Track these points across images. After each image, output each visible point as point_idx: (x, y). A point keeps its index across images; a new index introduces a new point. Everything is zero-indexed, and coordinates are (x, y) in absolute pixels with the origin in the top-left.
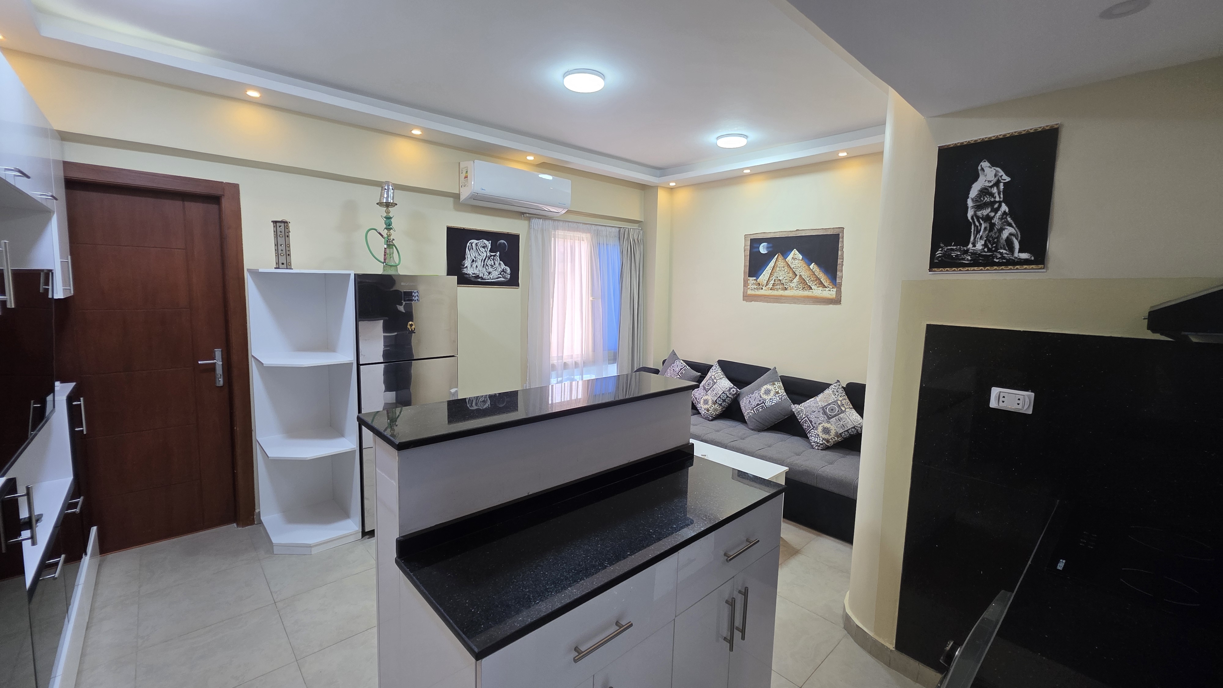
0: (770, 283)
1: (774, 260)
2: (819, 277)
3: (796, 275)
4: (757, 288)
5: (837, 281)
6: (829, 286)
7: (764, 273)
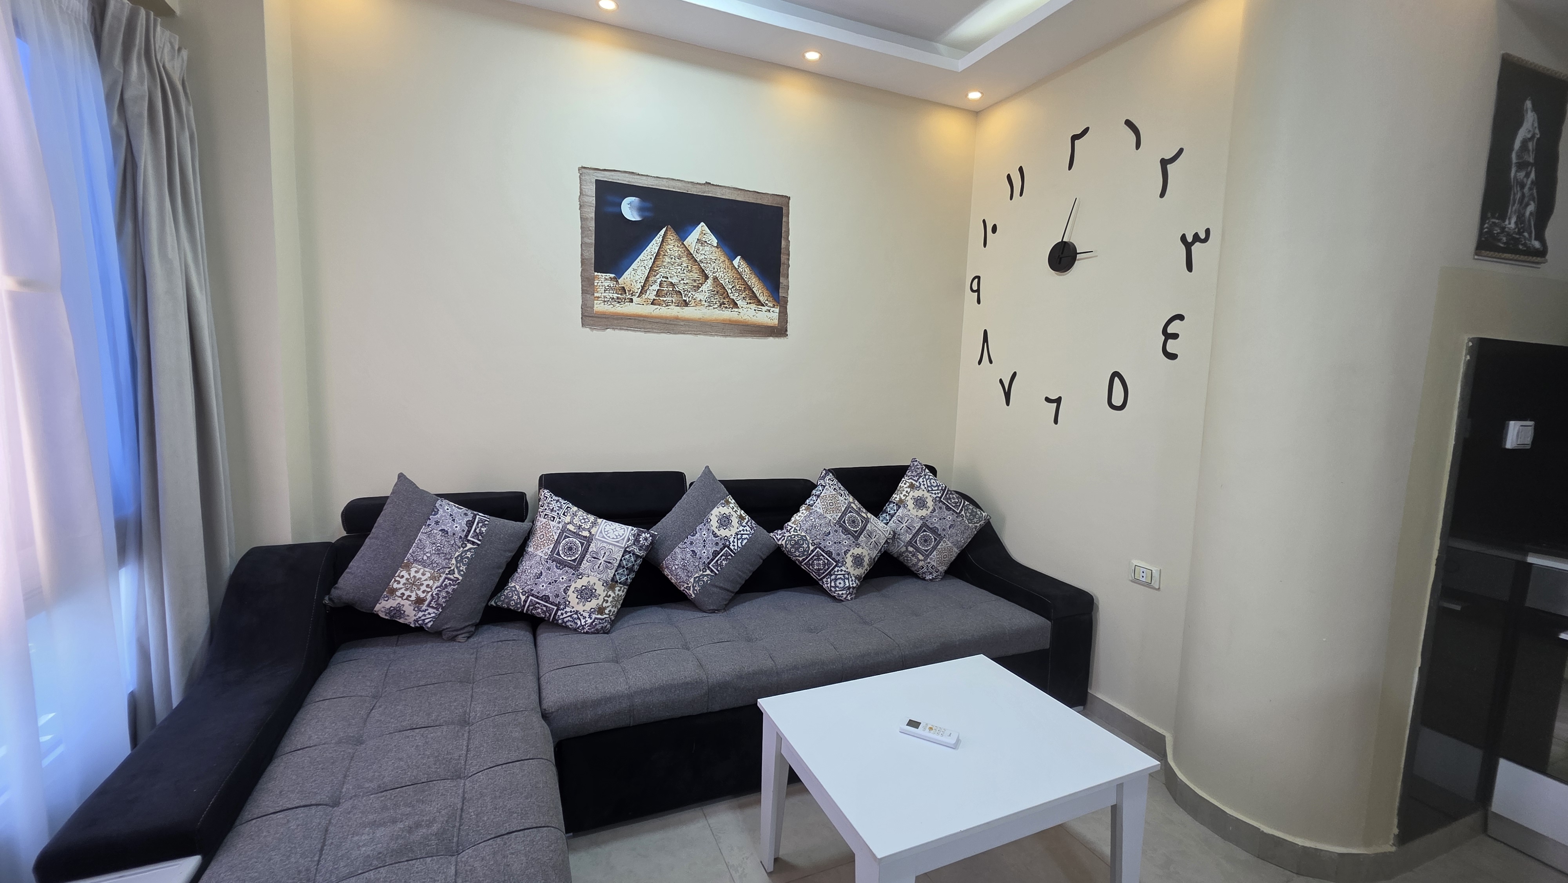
0: (651, 288)
1: (658, 239)
2: (749, 283)
3: (707, 277)
4: (618, 298)
5: (780, 294)
6: (767, 302)
7: (634, 266)
